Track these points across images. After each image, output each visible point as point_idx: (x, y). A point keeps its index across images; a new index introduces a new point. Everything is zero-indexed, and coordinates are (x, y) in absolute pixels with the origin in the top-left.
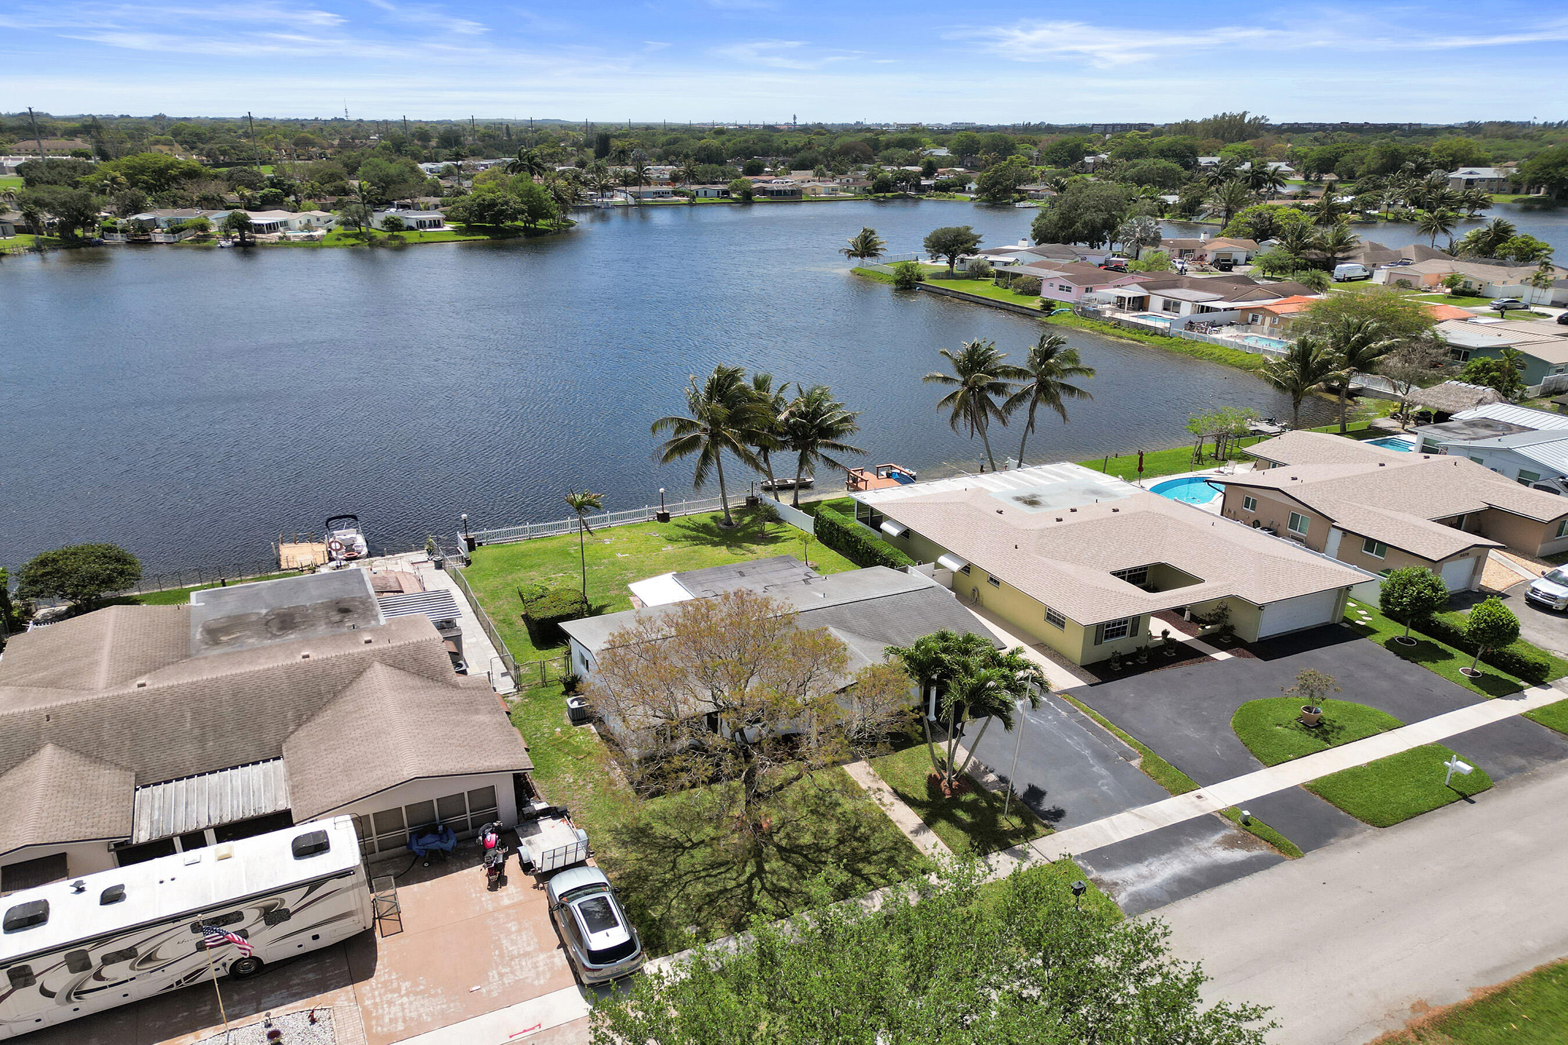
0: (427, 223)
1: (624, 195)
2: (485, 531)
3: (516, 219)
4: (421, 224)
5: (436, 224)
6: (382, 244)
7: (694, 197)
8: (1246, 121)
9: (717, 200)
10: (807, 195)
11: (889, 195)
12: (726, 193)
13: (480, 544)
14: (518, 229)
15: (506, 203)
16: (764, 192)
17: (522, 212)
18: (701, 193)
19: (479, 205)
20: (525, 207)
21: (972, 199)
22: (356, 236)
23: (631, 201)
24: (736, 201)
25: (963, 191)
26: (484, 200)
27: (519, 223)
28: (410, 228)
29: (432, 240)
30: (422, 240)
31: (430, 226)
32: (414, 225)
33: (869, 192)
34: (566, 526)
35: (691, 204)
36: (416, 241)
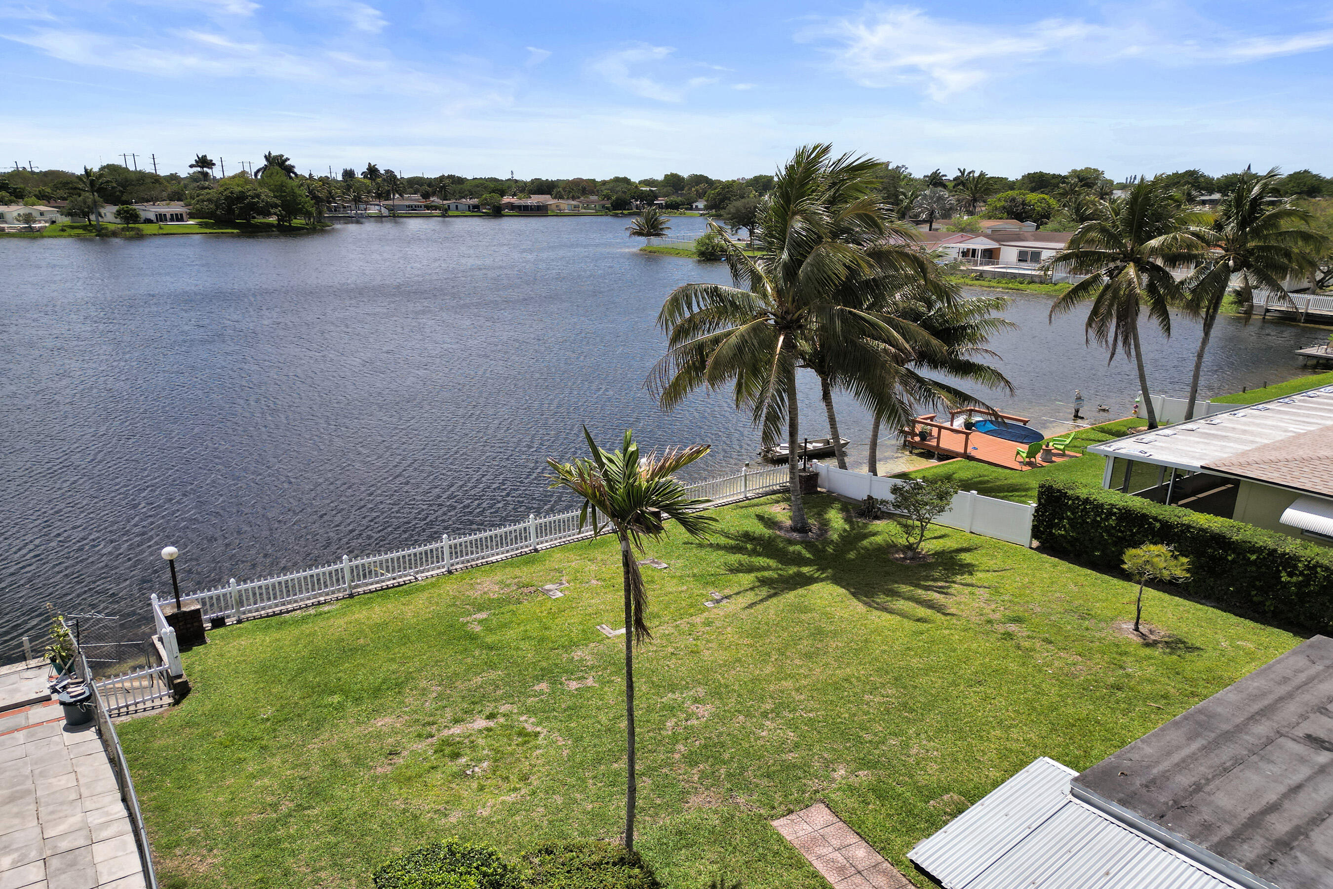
0: (168, 216)
1: (377, 207)
2: (233, 587)
3: (269, 214)
4: (161, 218)
5: (179, 218)
6: (114, 234)
7: (446, 210)
8: (890, 168)
9: (468, 213)
10: (553, 211)
11: (626, 212)
12: (476, 207)
13: (219, 623)
14: (270, 226)
15: (258, 196)
16: (512, 207)
17: (276, 206)
18: (453, 207)
19: (227, 198)
20: (278, 202)
21: (701, 215)
22: (84, 228)
23: (385, 212)
24: (487, 215)
25: (691, 209)
26: (232, 193)
27: (273, 219)
28: (148, 221)
29: (175, 232)
30: (161, 231)
31: (172, 220)
32: (153, 218)
33: (607, 208)
34: (435, 557)
35: (443, 216)
36: (156, 232)
